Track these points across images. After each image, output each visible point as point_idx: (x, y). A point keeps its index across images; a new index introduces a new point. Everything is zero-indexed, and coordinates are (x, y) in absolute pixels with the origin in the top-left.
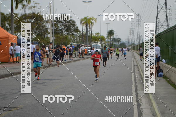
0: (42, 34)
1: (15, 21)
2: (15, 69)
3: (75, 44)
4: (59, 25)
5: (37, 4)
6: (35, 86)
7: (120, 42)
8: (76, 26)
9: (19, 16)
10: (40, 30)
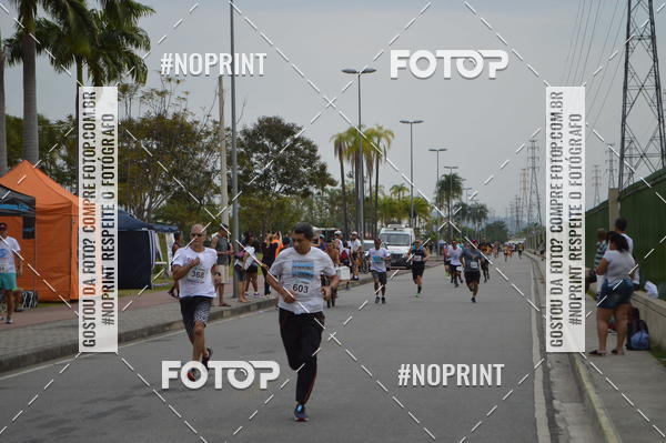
4: (253, 160)
5: (174, 84)
7: (486, 218)
8: (317, 163)
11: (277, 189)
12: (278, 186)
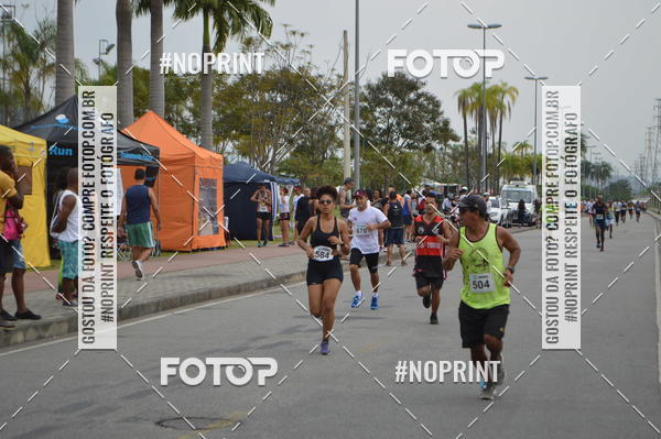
0: (313, 147)
1: (217, 98)
2: (216, 276)
3: (437, 184)
4: (377, 114)
5: (298, 37)
6: (289, 339)
7: (610, 176)
8: (440, 119)
9: (230, 81)
10: (307, 132)
11: (400, 144)
12: (401, 141)
